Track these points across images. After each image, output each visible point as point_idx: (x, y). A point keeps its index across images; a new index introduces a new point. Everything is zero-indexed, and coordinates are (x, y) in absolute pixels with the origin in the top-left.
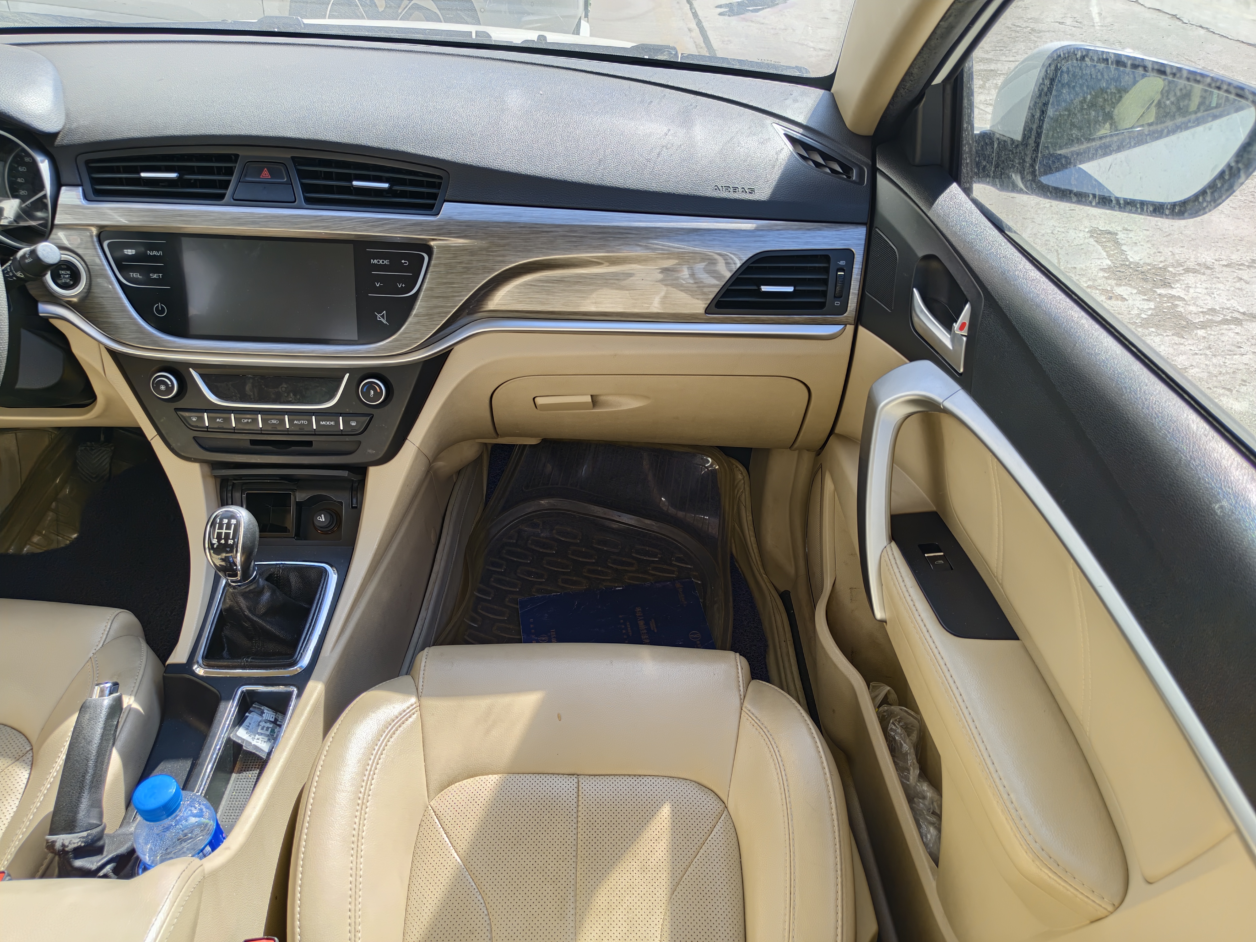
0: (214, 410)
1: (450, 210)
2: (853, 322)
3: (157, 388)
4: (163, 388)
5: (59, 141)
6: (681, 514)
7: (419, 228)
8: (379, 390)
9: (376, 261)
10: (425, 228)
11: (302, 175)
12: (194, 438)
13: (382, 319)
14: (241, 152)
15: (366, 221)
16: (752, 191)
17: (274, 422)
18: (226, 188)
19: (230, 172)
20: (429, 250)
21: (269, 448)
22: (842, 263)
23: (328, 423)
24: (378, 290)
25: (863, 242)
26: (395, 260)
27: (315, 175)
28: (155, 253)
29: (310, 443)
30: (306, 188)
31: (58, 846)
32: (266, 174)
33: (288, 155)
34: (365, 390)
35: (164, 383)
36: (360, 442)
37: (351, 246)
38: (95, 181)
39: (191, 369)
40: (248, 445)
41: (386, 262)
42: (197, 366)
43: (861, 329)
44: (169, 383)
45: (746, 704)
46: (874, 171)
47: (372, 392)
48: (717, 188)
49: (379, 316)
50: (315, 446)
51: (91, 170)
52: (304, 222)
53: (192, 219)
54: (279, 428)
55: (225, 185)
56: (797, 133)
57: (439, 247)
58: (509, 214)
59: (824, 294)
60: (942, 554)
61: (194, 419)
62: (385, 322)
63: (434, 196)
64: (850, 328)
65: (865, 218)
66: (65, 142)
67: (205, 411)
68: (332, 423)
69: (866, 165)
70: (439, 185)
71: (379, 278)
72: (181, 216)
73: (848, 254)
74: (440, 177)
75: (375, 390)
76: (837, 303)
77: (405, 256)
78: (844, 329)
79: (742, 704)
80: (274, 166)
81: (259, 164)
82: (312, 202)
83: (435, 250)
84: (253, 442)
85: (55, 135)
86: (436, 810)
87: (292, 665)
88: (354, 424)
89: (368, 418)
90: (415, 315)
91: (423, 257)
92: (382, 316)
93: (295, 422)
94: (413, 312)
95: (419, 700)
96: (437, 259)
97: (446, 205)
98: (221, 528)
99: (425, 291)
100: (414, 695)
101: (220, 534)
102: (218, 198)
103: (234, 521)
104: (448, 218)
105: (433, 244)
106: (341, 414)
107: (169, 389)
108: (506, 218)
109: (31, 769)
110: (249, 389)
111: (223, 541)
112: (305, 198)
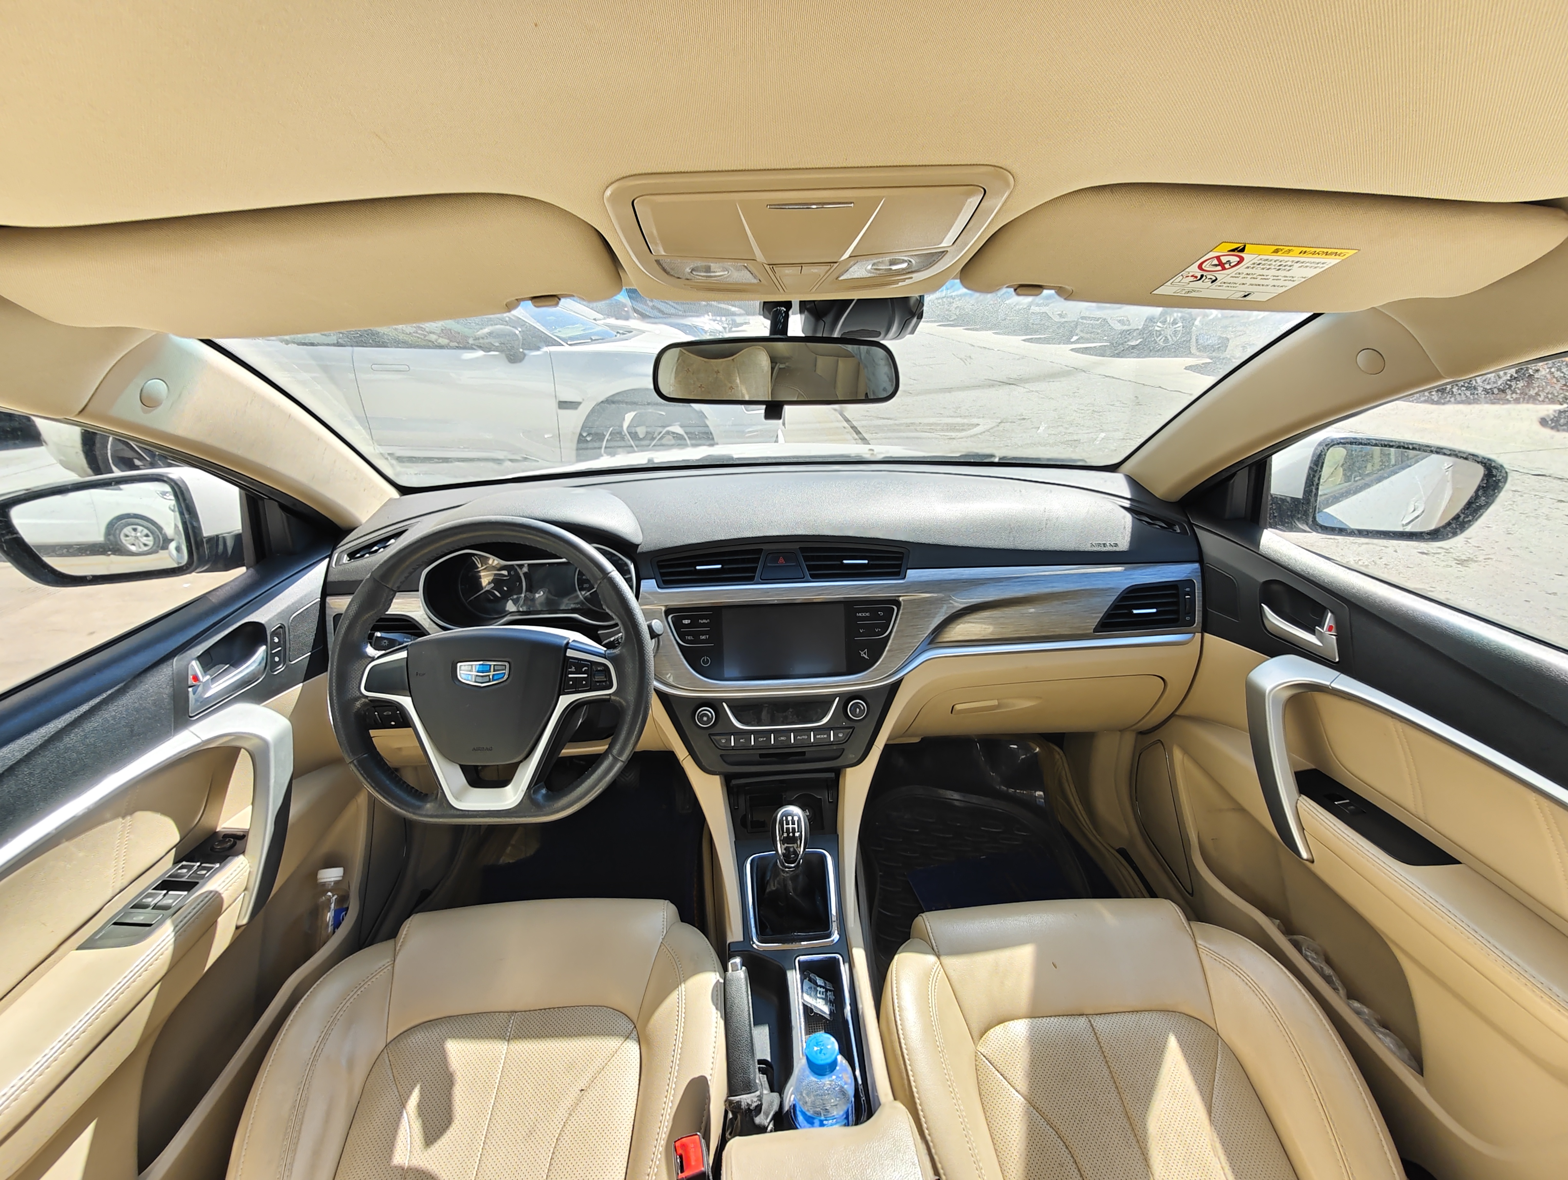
0: (738, 733)
1: (912, 574)
2: (1200, 631)
3: (700, 720)
4: (705, 719)
5: (639, 550)
7: (894, 589)
8: (863, 709)
9: (860, 614)
10: (898, 589)
11: (806, 559)
12: (721, 756)
14: (764, 547)
15: (856, 587)
16: (1116, 545)
18: (755, 572)
19: (756, 560)
20: (898, 604)
21: (774, 759)
22: (1188, 589)
23: (822, 737)
24: (862, 635)
25: (1200, 574)
26: (874, 612)
27: (813, 558)
28: (704, 621)
29: (803, 753)
30: (810, 568)
31: (744, 1105)
32: (781, 560)
33: (797, 546)
34: (853, 709)
35: (706, 715)
36: (844, 750)
37: (842, 606)
38: (663, 575)
39: (724, 704)
40: (758, 758)
41: (868, 614)
42: (728, 701)
43: (1206, 635)
44: (710, 714)
45: (1199, 942)
46: (1191, 525)
47: (858, 710)
48: (1092, 545)
49: (862, 653)
50: (807, 756)
51: (660, 567)
53: (734, 595)
54: (786, 744)
55: (754, 570)
56: (1127, 504)
57: (903, 600)
58: (953, 574)
59: (1176, 612)
60: (1348, 801)
61: (723, 741)
62: (866, 657)
63: (899, 566)
64: (1198, 635)
65: (1196, 558)
66: (645, 550)
67: (732, 734)
68: (825, 736)
69: (1185, 522)
70: (901, 559)
71: (862, 626)
72: (726, 594)
73: (1189, 583)
74: (902, 554)
75: (860, 708)
76: (1188, 618)
77: (881, 609)
78: (1194, 636)
79: (1195, 942)
80: (788, 555)
81: (776, 555)
82: (816, 577)
83: (902, 603)
84: (761, 755)
85: (638, 546)
86: (985, 1054)
87: (829, 936)
88: (841, 735)
89: (851, 730)
90: (889, 651)
91: (894, 609)
92: (865, 653)
93: (799, 737)
94: (887, 648)
95: (939, 959)
96: (903, 609)
97: (909, 571)
98: (788, 824)
99: (896, 632)
100: (933, 954)
101: (788, 829)
102: (750, 580)
103: (796, 818)
104: (911, 580)
105: (901, 599)
106: (832, 729)
107: (710, 720)
108: (953, 577)
109: (639, 1044)
110: (764, 715)
111: (791, 835)
112: (810, 574)
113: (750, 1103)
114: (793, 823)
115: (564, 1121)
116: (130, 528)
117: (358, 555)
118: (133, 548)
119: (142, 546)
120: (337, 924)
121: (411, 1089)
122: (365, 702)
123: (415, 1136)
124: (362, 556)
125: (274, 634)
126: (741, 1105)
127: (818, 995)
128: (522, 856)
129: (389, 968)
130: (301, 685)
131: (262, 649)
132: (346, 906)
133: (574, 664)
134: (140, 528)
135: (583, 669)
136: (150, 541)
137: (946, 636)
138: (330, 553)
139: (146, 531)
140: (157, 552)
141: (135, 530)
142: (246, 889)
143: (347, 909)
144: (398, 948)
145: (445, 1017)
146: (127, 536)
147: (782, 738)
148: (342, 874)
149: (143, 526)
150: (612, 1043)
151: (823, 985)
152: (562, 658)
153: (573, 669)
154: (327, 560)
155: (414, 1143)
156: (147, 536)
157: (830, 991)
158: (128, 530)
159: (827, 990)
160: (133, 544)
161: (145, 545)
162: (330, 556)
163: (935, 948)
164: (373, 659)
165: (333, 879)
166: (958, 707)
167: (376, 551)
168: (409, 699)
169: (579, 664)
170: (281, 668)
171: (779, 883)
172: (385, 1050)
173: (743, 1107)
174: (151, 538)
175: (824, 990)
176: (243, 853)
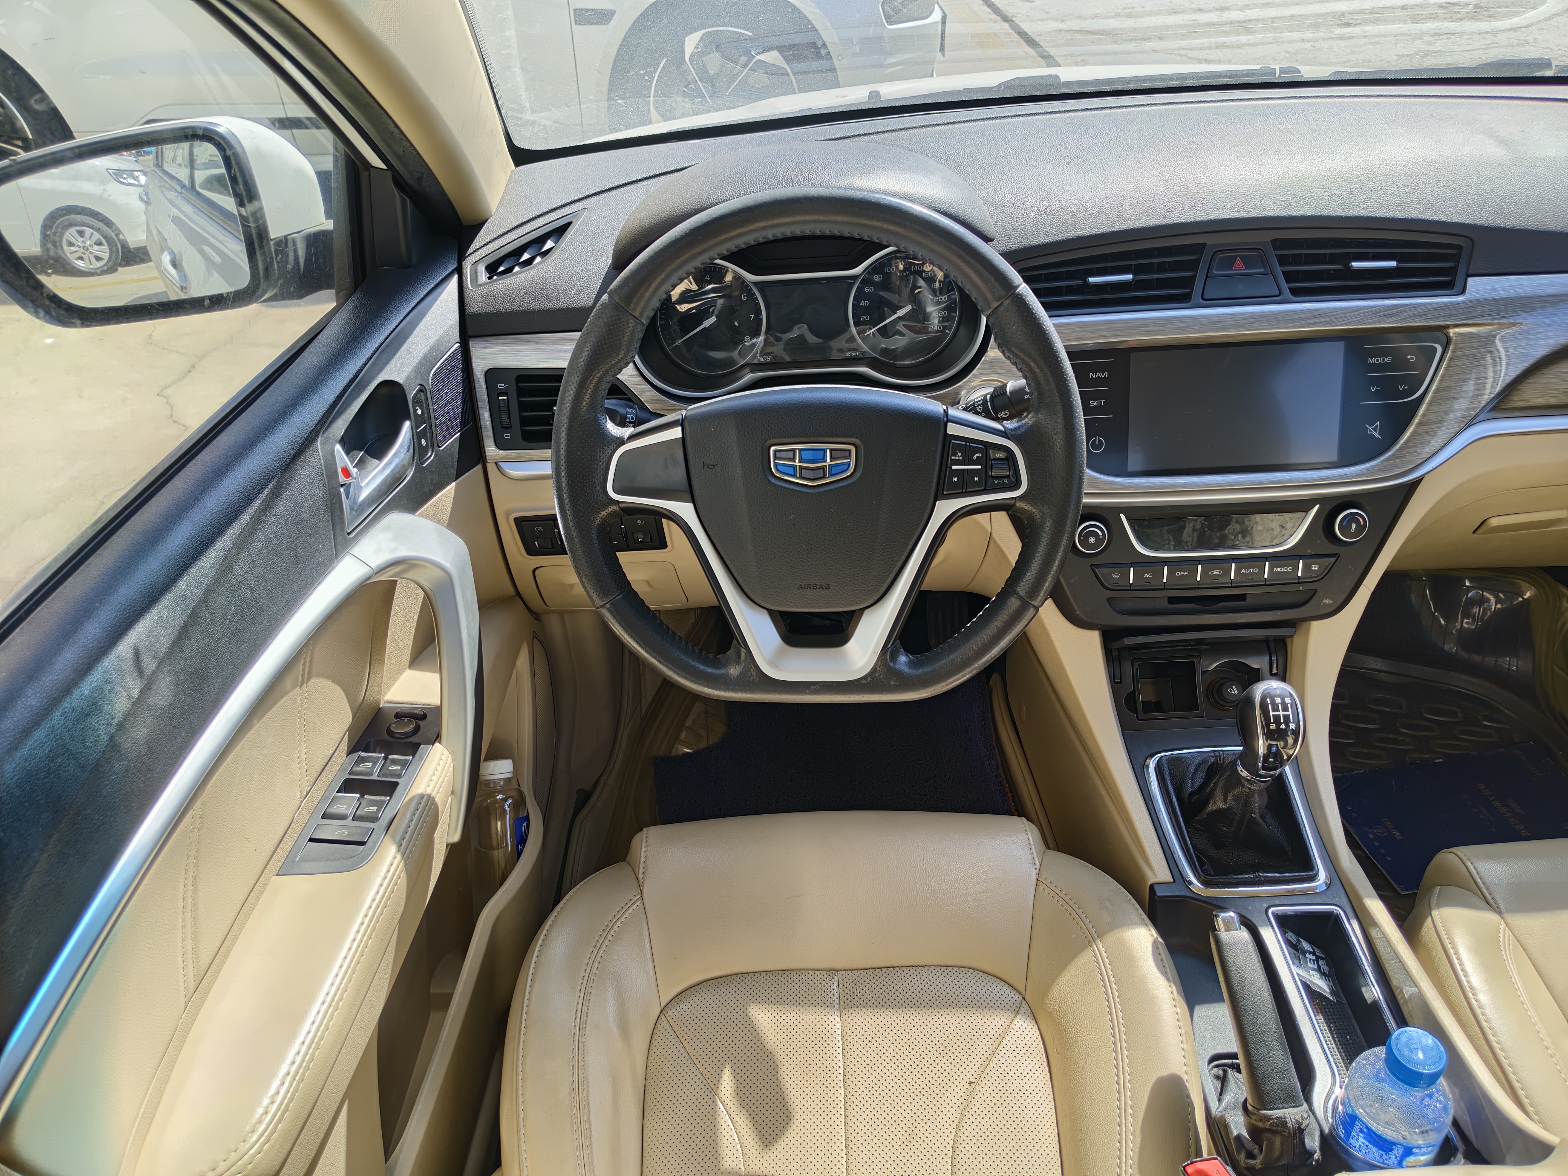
0: (1142, 563)
1: (1478, 286)
3: (1083, 542)
4: (1092, 540)
6: (1477, 658)
7: (1444, 313)
8: (1362, 523)
9: (1374, 360)
10: (1451, 312)
11: (1284, 261)
12: (1109, 600)
13: (1374, 433)
14: (1210, 240)
15: (1377, 311)
17: (1216, 572)
18: (1192, 286)
19: (1194, 265)
20: (1444, 339)
21: (1192, 606)
23: (1284, 569)
24: (1373, 397)
26: (1400, 354)
27: (1298, 260)
28: (1099, 375)
29: (1243, 597)
30: (1291, 277)
32: (1239, 263)
33: (1267, 237)
34: (1344, 524)
35: (1095, 534)
36: (1316, 591)
37: (1341, 345)
39: (1121, 515)
40: (1165, 604)
42: (1129, 510)
44: (1100, 534)
47: (1354, 526)
49: (1370, 428)
50: (1249, 601)
52: (1300, 319)
53: (1161, 328)
54: (1221, 581)
55: (1189, 282)
57: (1456, 333)
58: (1555, 284)
61: (1116, 577)
62: (1377, 435)
63: (1455, 271)
67: (1132, 565)
68: (1289, 569)
70: (1456, 258)
71: (1376, 381)
72: (1146, 325)
74: (1459, 248)
75: (1358, 522)
77: (1411, 349)
80: (1251, 255)
81: (1229, 254)
82: (1299, 293)
83: (1454, 338)
84: (1172, 600)
87: (1313, 878)
88: (1315, 568)
89: (1333, 560)
90: (1419, 424)
91: (1435, 350)
92: (1375, 429)
93: (1243, 571)
94: (1416, 420)
95: (1502, 918)
96: (1454, 351)
97: (1471, 281)
98: (1276, 709)
99: (1436, 391)
100: (1488, 910)
101: (1277, 718)
102: (1183, 299)
103: (1288, 700)
104: (1477, 296)
105: (1452, 332)
106: (1301, 557)
107: (1099, 541)
108: (1552, 290)
109: (1037, 1023)
110: (1188, 534)
111: (1283, 726)
112: (1290, 289)
113: (1300, 1120)
114: (1285, 709)
115: (956, 1122)
116: (73, 230)
117: (501, 269)
118: (80, 264)
119: (93, 260)
120: (521, 840)
121: (718, 1071)
122: (614, 512)
123: (743, 1132)
124: (509, 270)
125: (417, 401)
126: (1286, 1122)
127: (1310, 965)
128: (703, 744)
129: (638, 903)
130: (454, 484)
131: (407, 424)
132: (525, 814)
133: (957, 447)
134: (88, 231)
135: (975, 457)
136: (104, 252)
137: (1516, 398)
138: (454, 265)
139: (97, 236)
140: (115, 271)
141: (81, 233)
142: (453, 792)
143: (527, 818)
144: (640, 877)
145: (736, 974)
146: (71, 244)
147: (1215, 572)
148: (511, 769)
149: (91, 227)
150: (996, 1021)
151: (1311, 950)
152: (941, 439)
153: (959, 456)
154: (456, 277)
155: (746, 1143)
156: (99, 244)
157: (1322, 959)
158: (71, 234)
159: (1318, 958)
160: (81, 258)
161: (98, 259)
162: (459, 271)
163: (1491, 901)
164: (621, 442)
165: (502, 776)
166: (1495, 522)
167: (529, 262)
168: (690, 506)
169: (968, 447)
170: (431, 457)
171: (1235, 799)
172: (663, 1017)
173: (1289, 1125)
174: (105, 247)
175: (1314, 958)
176: (437, 738)
